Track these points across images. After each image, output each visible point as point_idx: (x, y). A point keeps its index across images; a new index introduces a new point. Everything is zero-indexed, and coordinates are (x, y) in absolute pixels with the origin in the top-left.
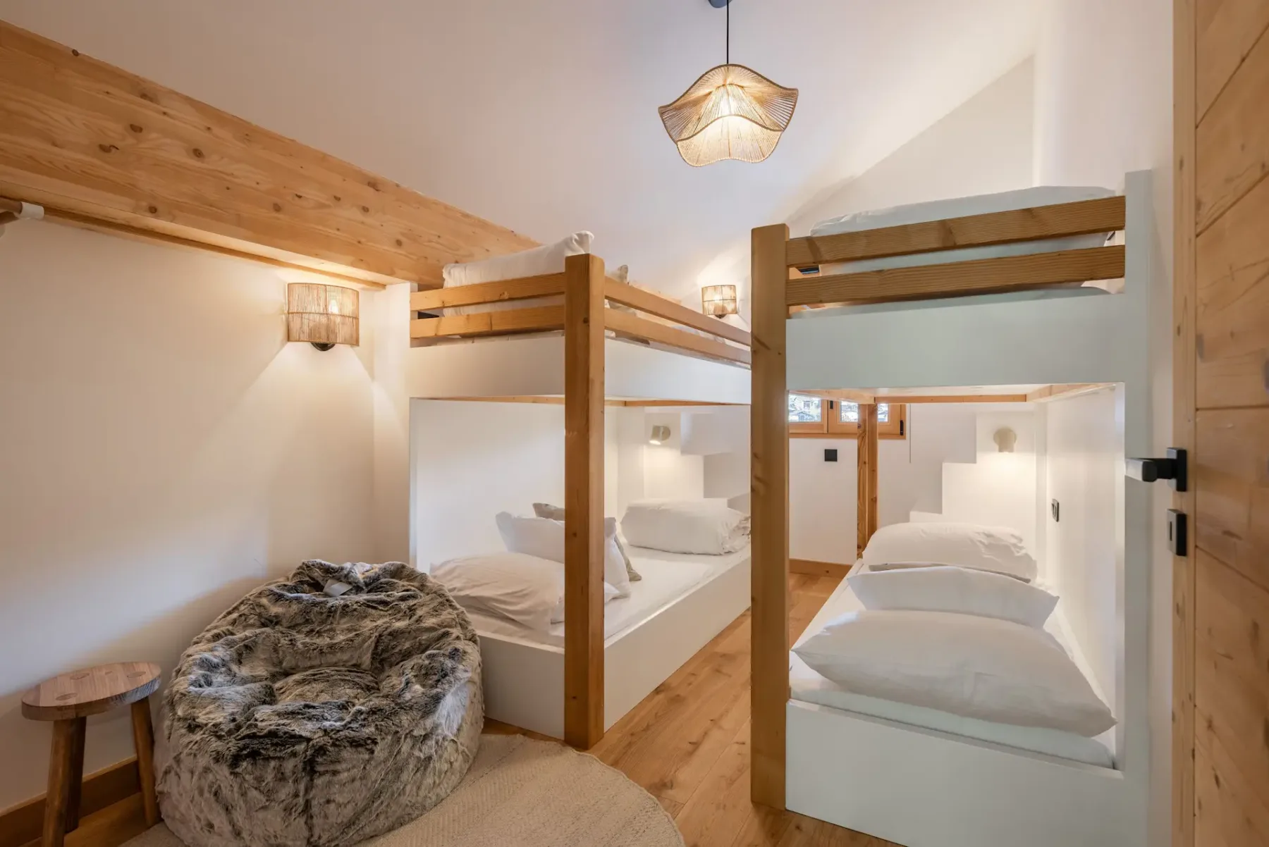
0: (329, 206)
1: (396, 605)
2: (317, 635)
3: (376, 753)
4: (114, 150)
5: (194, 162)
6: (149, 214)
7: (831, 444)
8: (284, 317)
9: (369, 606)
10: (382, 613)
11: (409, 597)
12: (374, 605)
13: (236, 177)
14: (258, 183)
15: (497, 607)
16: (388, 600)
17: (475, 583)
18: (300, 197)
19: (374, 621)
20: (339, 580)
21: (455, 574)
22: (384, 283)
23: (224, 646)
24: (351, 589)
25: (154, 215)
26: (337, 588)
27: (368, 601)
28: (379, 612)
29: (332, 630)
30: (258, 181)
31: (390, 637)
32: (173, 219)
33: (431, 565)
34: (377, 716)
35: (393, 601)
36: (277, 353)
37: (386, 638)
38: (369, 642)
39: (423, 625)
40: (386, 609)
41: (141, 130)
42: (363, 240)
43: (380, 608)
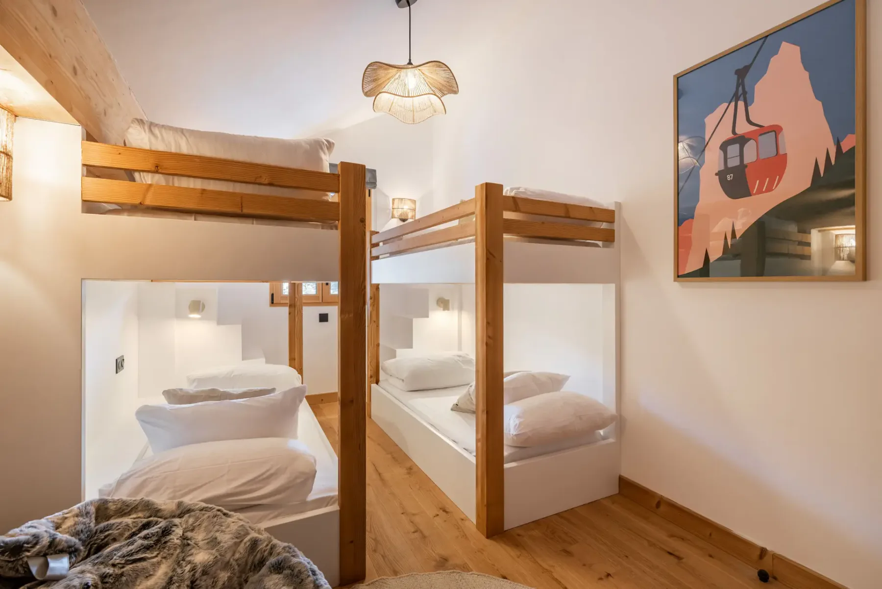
7: (324, 310)
15: (233, 501)
22: (17, 114)
40: (155, 553)
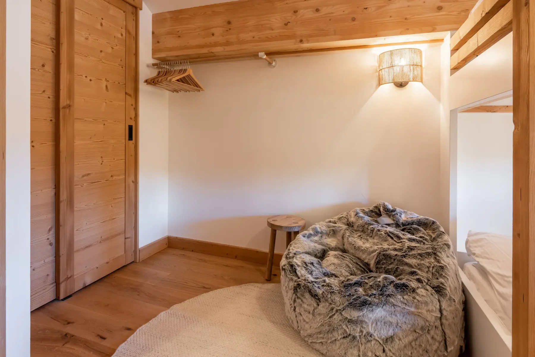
0: (385, 6)
1: (404, 242)
2: (360, 239)
3: (320, 306)
4: (289, 23)
5: (317, 14)
6: (300, 43)
8: (377, 73)
9: (389, 236)
10: (395, 242)
11: (414, 240)
12: (392, 235)
13: (334, 13)
14: (344, 11)
16: (402, 237)
17: (487, 256)
18: (366, 8)
19: (389, 245)
20: (389, 216)
21: (480, 244)
23: (327, 226)
24: (392, 224)
25: (302, 43)
26: (386, 220)
27: (390, 232)
28: (392, 241)
29: (367, 240)
30: (344, 10)
31: (383, 257)
32: (308, 42)
33: (470, 231)
34: (328, 289)
35: (404, 239)
36: (373, 93)
37: (381, 256)
38: (374, 254)
39: (405, 260)
41: (297, 11)
42: (408, 17)
43: (395, 239)
